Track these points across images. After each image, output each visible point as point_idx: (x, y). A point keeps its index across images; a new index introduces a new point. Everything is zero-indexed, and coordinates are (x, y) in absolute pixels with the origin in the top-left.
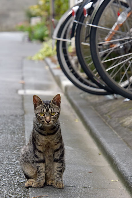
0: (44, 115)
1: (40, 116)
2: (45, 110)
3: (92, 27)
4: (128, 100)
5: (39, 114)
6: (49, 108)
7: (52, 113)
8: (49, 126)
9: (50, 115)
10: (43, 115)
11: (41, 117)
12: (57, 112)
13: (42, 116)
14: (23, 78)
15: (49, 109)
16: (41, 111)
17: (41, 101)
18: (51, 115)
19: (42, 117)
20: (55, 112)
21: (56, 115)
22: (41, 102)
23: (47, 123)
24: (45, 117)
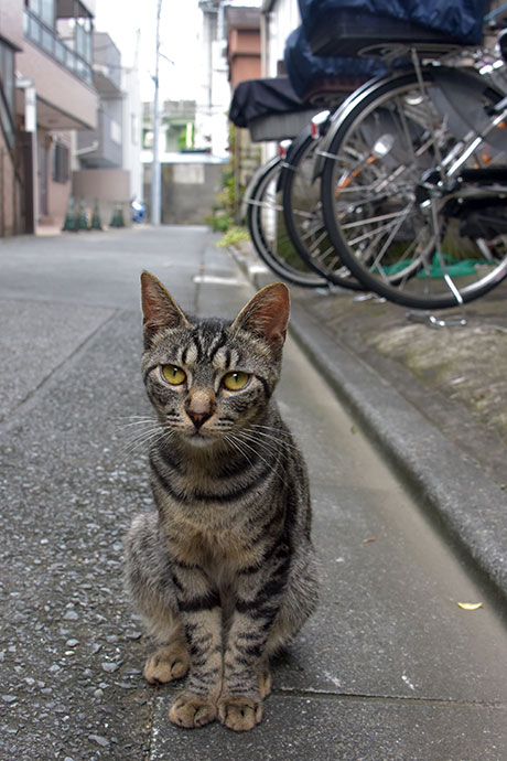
0: (184, 382)
1: (163, 383)
2: (192, 354)
3: (327, 158)
4: (383, 300)
5: (157, 371)
6: (219, 345)
7: (230, 374)
8: (198, 443)
9: (217, 383)
10: (179, 378)
11: (167, 386)
12: (258, 377)
13: (171, 383)
14: (203, 263)
15: (215, 351)
16: (169, 357)
17: (176, 314)
18: (223, 385)
19: (173, 388)
20: (249, 376)
21: (251, 393)
22: (175, 319)
23: (191, 423)
24: (187, 392)
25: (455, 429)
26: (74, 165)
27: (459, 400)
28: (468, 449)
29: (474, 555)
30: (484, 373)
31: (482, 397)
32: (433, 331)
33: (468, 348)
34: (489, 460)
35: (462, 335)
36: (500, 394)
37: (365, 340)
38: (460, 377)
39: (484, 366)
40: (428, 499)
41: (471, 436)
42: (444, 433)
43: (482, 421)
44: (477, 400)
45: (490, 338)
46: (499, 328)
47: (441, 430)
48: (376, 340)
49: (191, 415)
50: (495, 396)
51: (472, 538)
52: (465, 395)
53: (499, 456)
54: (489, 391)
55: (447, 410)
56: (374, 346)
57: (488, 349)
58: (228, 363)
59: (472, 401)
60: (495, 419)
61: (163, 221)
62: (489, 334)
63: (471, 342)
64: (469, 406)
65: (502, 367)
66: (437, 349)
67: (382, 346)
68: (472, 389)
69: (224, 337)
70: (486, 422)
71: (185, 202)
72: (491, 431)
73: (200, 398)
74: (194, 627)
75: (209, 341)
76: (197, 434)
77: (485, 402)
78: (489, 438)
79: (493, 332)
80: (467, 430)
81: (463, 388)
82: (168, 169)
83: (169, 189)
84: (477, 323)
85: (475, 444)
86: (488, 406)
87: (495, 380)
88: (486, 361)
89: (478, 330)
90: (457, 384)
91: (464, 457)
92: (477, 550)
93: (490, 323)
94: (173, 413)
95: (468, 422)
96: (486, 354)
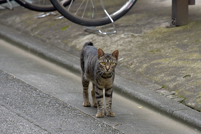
1: (102, 65)
18: (110, 65)
21: (114, 65)
25: (125, 75)
27: (123, 66)
28: (131, 80)
29: (139, 99)
30: (130, 55)
31: (132, 64)
32: (101, 38)
33: (121, 45)
34: (138, 81)
35: (116, 39)
36: (138, 62)
37: (66, 44)
38: (121, 58)
39: (130, 52)
40: (123, 92)
41: (131, 76)
42: (122, 77)
43: (134, 72)
44: (130, 65)
45: (129, 39)
46: (132, 34)
47: (120, 76)
48: (73, 43)
49: (107, 69)
50: (136, 63)
51: (138, 96)
52: (125, 64)
53: (141, 80)
54: (134, 62)
55: (120, 70)
57: (130, 45)
58: (111, 62)
59: (128, 66)
60: (137, 71)
62: (128, 37)
63: (121, 42)
64: (127, 68)
65: (137, 52)
66: (107, 47)
67: (78, 47)
68: (127, 62)
69: (110, 58)
70: (135, 72)
72: (137, 74)
73: (108, 67)
74: (100, 101)
75: (108, 59)
76: (107, 72)
77: (133, 66)
78: (137, 76)
79: (130, 36)
80: (129, 75)
81: (124, 62)
84: (122, 32)
85: (133, 78)
86: (134, 67)
87: (135, 58)
88: (130, 50)
89: (123, 36)
90: (121, 60)
91: (130, 82)
92: (140, 97)
93: (127, 31)
94: (104, 69)
95: (129, 73)
96: (129, 47)
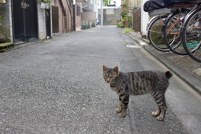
16: (105, 75)
26: (81, 11)
37: (191, 71)
56: (195, 73)
58: (111, 76)
61: (104, 25)
67: (197, 73)
71: (109, 19)
75: (109, 73)
82: (105, 10)
83: (105, 16)
